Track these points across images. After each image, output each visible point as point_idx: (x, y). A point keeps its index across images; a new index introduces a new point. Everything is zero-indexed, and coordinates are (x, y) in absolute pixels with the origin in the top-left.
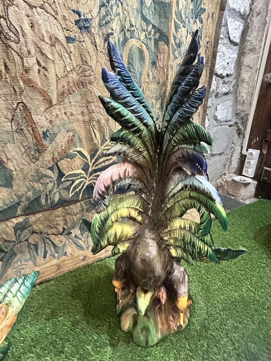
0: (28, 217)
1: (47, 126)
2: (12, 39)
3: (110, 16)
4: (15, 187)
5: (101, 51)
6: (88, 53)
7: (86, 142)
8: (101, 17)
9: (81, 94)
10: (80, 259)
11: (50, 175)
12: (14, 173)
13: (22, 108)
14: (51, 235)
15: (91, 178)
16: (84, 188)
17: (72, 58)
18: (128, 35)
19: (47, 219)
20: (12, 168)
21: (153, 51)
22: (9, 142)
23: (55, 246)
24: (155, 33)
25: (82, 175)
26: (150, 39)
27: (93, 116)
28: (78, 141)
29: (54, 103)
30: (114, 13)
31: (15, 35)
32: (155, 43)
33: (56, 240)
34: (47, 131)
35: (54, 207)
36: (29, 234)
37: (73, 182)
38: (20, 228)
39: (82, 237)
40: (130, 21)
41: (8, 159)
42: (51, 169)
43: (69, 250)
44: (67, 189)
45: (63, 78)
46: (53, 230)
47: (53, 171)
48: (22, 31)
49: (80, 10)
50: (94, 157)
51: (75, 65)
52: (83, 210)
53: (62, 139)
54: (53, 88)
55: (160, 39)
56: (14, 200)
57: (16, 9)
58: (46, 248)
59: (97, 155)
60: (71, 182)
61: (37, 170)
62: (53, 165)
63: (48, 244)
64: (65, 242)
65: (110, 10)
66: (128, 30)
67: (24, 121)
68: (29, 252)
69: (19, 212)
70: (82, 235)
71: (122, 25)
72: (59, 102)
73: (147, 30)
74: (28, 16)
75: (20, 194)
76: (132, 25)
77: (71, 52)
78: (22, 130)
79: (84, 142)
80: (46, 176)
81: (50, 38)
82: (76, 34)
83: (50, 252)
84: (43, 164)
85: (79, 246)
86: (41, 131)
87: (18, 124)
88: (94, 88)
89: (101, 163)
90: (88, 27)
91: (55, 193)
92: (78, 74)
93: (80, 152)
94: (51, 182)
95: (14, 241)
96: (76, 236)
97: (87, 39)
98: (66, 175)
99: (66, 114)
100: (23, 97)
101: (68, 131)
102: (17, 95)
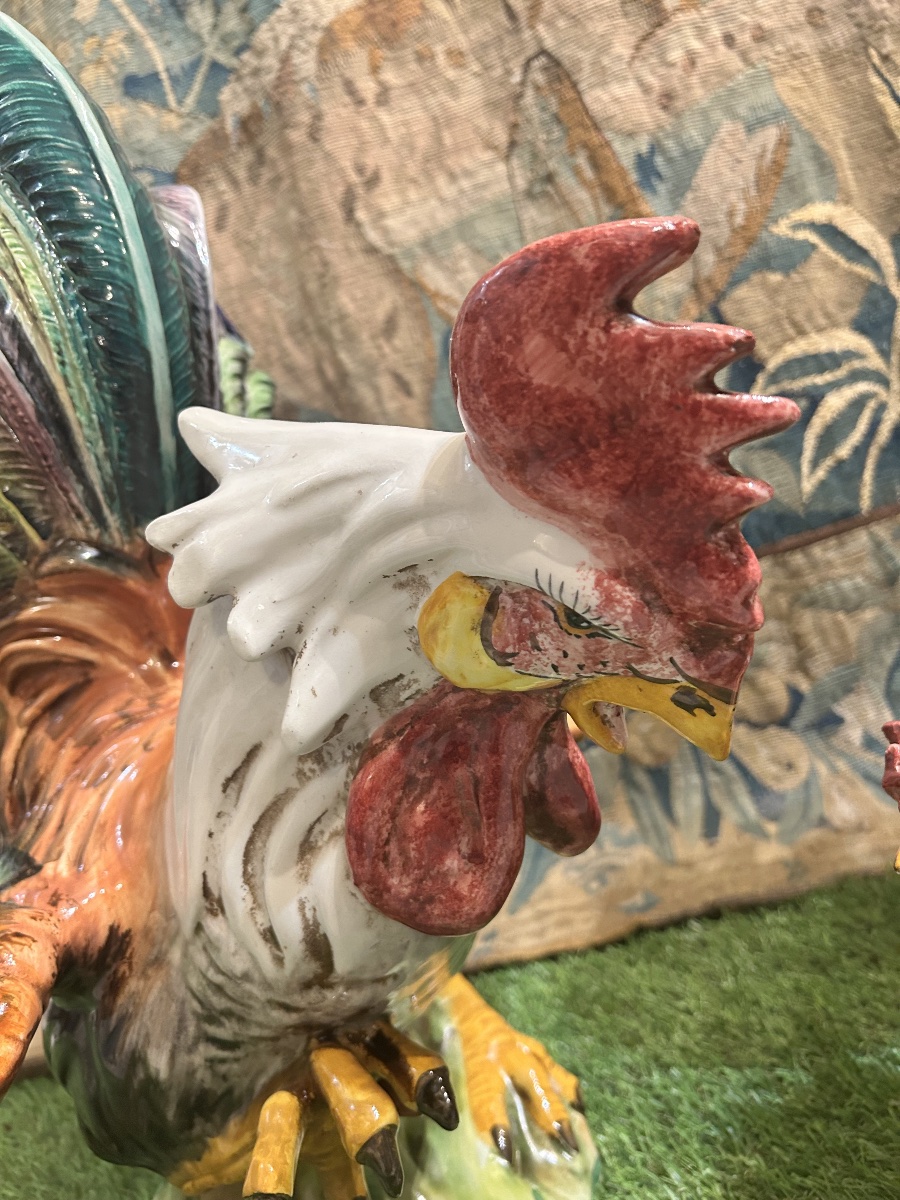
1: (651, 125)
7: (858, 167)
13: (541, 79)
16: (880, 438)
23: (756, 788)
28: (810, 167)
29: (669, 2)
34: (652, 151)
37: (814, 400)
43: (839, 807)
44: (787, 445)
53: (725, 179)
58: (714, 793)
60: (805, 402)
64: (811, 771)
68: (632, 804)
78: (550, 178)
79: (847, 174)
83: (736, 815)
86: (625, 153)
93: (831, 233)
96: (870, 742)
98: (772, 364)
99: (729, 40)
100: (541, 29)
101: (750, 129)
102: (517, 31)
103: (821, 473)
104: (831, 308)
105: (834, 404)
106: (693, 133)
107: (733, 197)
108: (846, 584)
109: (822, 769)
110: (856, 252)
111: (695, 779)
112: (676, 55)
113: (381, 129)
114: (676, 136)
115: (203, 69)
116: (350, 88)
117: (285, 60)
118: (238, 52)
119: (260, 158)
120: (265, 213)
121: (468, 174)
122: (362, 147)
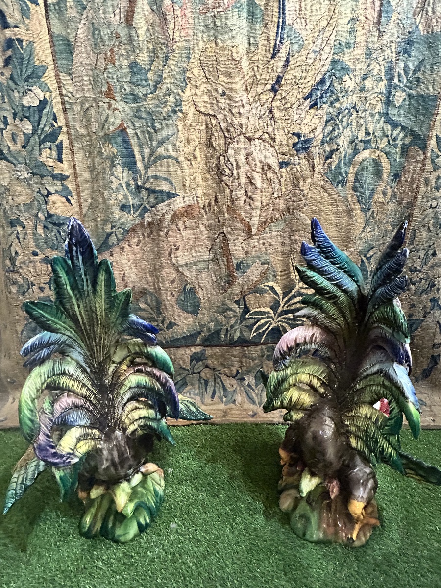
0: (205, 348)
1: (242, 257)
2: (227, 174)
3: (337, 130)
4: (200, 316)
5: (318, 171)
6: (302, 176)
7: (282, 276)
8: (326, 134)
9: (285, 222)
10: (249, 413)
11: (235, 309)
12: (202, 301)
13: (221, 238)
14: (223, 375)
15: (280, 319)
16: (270, 329)
17: (283, 183)
18: (360, 146)
19: (222, 356)
20: (201, 297)
21: (398, 159)
22: (204, 270)
23: (224, 389)
24: (405, 136)
25: (269, 315)
26: (395, 146)
27: (296, 247)
28: (272, 274)
29: (253, 233)
30: (343, 126)
31: (230, 170)
32: (402, 149)
33: (228, 382)
34: (240, 263)
35: (232, 344)
36: (202, 368)
37: (258, 320)
38: (195, 358)
39: (256, 388)
40: (366, 129)
41: (200, 287)
42: (237, 302)
43: (239, 398)
44: (250, 327)
45: (269, 205)
46: (226, 369)
47: (238, 305)
48: (237, 165)
49: (301, 132)
50: (287, 295)
51: (284, 190)
52: (263, 356)
53: (254, 272)
54: (255, 218)
55: (412, 144)
56: (196, 329)
57: (236, 145)
58: (216, 388)
59: (291, 294)
60: (256, 320)
61: (223, 301)
62: (240, 299)
63: (218, 383)
64: (236, 388)
65: (338, 123)
66: (361, 141)
67: (221, 251)
68: (199, 386)
69: (198, 341)
70: (256, 385)
71: (353, 136)
72: (259, 232)
73: (391, 135)
74: (245, 150)
75: (203, 323)
76: (367, 134)
77: (282, 177)
78: (217, 259)
79: (279, 277)
80: (231, 310)
81: (263, 167)
82: (291, 158)
83: (218, 394)
84: (230, 296)
85: (250, 398)
86: (235, 262)
87: (215, 253)
88: (302, 214)
89: (295, 303)
90: (307, 148)
91: (236, 330)
92: (286, 200)
93: (272, 288)
94: (235, 316)
95: (188, 371)
96: (249, 385)
97: (304, 160)
98: (252, 312)
99: (264, 244)
100: (224, 228)
101: (262, 264)
102: (219, 226)
103: (255, 334)
104: (267, 303)
105: (262, 321)
106: (250, 262)
107: (254, 277)
108: (254, 355)
109: (238, 388)
110: (276, 293)
111: (213, 384)
112: (251, 245)
113: (183, 237)
114: (246, 261)
115: (142, 207)
116: (177, 226)
117: (163, 215)
118: (152, 207)
119: (152, 233)
120: (149, 245)
121: (200, 252)
122: (177, 241)
